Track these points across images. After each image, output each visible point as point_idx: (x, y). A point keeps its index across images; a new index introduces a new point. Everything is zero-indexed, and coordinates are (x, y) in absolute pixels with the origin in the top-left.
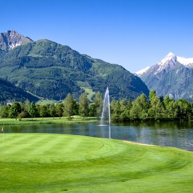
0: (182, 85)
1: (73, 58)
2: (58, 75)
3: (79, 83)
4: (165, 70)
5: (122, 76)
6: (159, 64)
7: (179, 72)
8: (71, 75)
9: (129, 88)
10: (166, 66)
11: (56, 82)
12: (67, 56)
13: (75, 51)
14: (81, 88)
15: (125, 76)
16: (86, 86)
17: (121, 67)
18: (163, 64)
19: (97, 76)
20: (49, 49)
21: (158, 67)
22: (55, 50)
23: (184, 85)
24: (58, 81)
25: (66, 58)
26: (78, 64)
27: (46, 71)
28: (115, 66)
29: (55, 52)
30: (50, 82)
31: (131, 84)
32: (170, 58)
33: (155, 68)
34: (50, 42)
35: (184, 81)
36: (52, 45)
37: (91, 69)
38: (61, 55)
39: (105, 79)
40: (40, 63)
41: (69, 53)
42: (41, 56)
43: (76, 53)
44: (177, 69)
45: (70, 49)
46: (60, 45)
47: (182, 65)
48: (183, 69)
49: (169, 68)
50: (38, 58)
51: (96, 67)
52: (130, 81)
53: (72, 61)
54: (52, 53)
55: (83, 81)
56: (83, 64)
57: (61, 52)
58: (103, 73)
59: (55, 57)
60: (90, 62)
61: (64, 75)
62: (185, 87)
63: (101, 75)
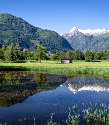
0: (84, 45)
1: (25, 26)
2: (18, 35)
3: (32, 41)
4: (72, 37)
5: (57, 38)
6: (69, 33)
7: (81, 38)
8: (27, 36)
9: (61, 45)
10: (73, 34)
11: (19, 40)
12: (21, 24)
13: (26, 22)
14: (35, 44)
15: (58, 38)
16: (37, 43)
17: (55, 32)
18: (71, 33)
19: (41, 37)
20: (9, 19)
21: (68, 34)
22: (13, 20)
23: (85, 45)
24: (19, 39)
25: (20, 26)
26: (28, 29)
27: (10, 32)
28: (51, 32)
29: (13, 21)
30: (15, 40)
31: (63, 43)
32: (75, 30)
33: (66, 35)
34: (9, 15)
35: (85, 43)
36: (11, 17)
37: (36, 33)
38: (17, 23)
39: (46, 39)
40: (4, 27)
41: (22, 22)
42: (4, 23)
43: (26, 23)
44: (80, 36)
45: (23, 20)
46: (16, 17)
47: (83, 34)
48: (83, 36)
49: (75, 35)
50: (3, 24)
51: (39, 31)
52: (62, 41)
53: (24, 28)
54: (11, 22)
55: (34, 39)
56: (31, 30)
57: (17, 21)
58: (44, 36)
59: (13, 24)
60: (35, 29)
61: (22, 35)
62: (86, 46)
63: (43, 36)
